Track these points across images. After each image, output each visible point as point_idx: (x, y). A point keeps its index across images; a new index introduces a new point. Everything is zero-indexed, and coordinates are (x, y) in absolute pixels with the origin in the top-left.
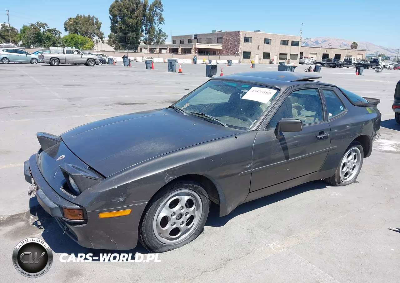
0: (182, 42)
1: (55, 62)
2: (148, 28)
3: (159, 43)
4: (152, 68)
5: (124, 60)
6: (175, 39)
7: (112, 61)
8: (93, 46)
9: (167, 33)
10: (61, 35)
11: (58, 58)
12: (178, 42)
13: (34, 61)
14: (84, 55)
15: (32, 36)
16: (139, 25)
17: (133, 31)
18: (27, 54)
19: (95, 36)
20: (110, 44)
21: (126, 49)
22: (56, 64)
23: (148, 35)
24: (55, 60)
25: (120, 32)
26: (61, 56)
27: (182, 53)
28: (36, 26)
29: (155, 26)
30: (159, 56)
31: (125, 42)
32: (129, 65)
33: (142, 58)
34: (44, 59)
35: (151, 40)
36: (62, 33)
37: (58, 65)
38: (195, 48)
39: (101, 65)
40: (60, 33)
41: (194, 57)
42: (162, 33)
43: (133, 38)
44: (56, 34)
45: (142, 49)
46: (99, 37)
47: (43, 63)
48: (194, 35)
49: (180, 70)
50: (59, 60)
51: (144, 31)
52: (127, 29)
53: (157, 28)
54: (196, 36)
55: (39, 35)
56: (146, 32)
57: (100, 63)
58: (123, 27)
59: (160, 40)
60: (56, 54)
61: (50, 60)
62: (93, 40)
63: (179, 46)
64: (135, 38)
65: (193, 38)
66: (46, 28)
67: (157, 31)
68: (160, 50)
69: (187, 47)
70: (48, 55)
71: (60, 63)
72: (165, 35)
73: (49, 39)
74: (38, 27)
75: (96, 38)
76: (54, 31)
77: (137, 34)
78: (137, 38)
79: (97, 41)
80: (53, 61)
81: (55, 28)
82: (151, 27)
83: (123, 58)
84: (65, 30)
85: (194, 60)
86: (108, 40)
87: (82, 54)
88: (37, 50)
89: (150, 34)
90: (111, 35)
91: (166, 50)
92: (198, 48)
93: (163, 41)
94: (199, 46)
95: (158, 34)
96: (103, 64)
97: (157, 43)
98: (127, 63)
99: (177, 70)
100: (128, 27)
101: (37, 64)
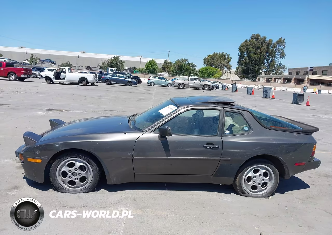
0: (297, 73)
1: (181, 86)
2: (269, 62)
3: (278, 74)
4: (252, 93)
5: (232, 86)
6: (291, 71)
7: (225, 87)
8: (221, 76)
9: (286, 66)
10: (196, 67)
11: (184, 84)
12: (294, 73)
13: (170, 85)
14: (202, 82)
15: (177, 68)
16: (262, 59)
17: (255, 64)
18: (166, 80)
19: (225, 68)
20: (237, 74)
21: (246, 79)
22: (182, 87)
23: (268, 68)
24: (182, 85)
25: (245, 65)
26: (186, 82)
27: (294, 83)
28: (181, 61)
29: (276, 60)
30: (270, 85)
31: (248, 73)
32: (236, 91)
33: (254, 86)
34: (175, 84)
35: (271, 71)
36: (197, 66)
37: (183, 88)
38: (308, 79)
39: (215, 90)
40: (196, 66)
41: (304, 87)
42: (281, 66)
43: (255, 69)
44: (193, 67)
45: (260, 78)
46: (227, 69)
47: (174, 86)
48: (310, 68)
49: (273, 96)
50: (184, 85)
51: (266, 64)
52: (250, 63)
53: (277, 62)
54: (312, 69)
55: (182, 67)
56: (268, 65)
57: (214, 88)
58: (248, 61)
59: (279, 72)
60: (183, 81)
61: (179, 84)
62: (223, 71)
63: (293, 77)
64: (256, 70)
65: (308, 70)
66: (187, 63)
67: (277, 64)
68: (275, 80)
69: (300, 78)
70: (178, 81)
71: (184, 87)
72: (284, 68)
73: (187, 70)
74: (182, 62)
75: (225, 69)
76: (192, 65)
77: (259, 66)
78: (259, 70)
79: (226, 71)
80: (180, 85)
81: (193, 63)
82: (272, 61)
83: (232, 85)
84: (204, 64)
85: (304, 89)
86: (236, 71)
87: (201, 81)
88: (175, 78)
89: (270, 67)
90: (238, 67)
91: (281, 80)
92: (311, 79)
93: (282, 72)
94: (311, 77)
95: (278, 67)
96: (216, 89)
97: (276, 74)
98: (234, 89)
99: (271, 97)
100: (252, 61)
101: (171, 87)
